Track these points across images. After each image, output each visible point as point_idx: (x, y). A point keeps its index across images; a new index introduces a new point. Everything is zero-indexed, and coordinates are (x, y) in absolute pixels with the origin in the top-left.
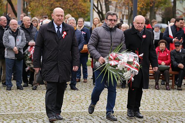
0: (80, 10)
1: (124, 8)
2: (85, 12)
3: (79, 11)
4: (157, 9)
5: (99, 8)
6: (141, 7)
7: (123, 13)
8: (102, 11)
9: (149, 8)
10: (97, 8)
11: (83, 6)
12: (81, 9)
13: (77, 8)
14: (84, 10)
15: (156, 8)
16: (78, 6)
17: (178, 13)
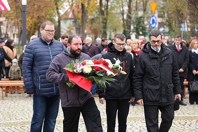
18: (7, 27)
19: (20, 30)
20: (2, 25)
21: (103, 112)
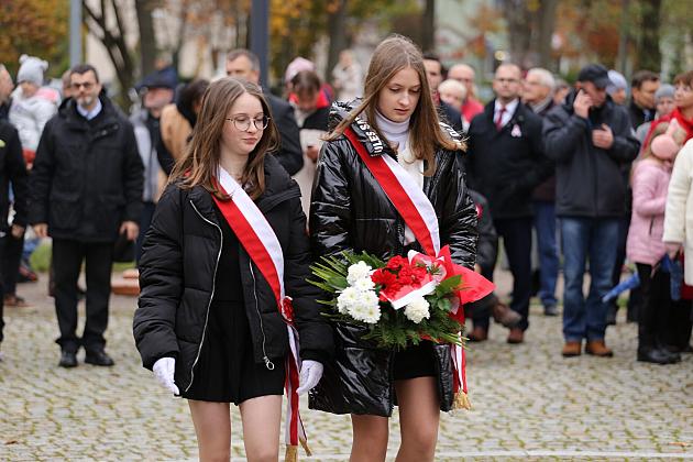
0: (24, 30)
1: (217, 19)
2: (46, 38)
3: (21, 36)
4: (359, 25)
5: (111, 22)
6: (287, 17)
7: (215, 42)
8: (122, 31)
9: (324, 19)
10: (101, 21)
11: (37, 14)
12: (28, 24)
13: (11, 23)
14: (41, 28)
15: (351, 22)
16: (15, 15)
17: (445, 41)
18: (184, 16)
19: (243, 30)
20: (161, 7)
21: (629, 433)
